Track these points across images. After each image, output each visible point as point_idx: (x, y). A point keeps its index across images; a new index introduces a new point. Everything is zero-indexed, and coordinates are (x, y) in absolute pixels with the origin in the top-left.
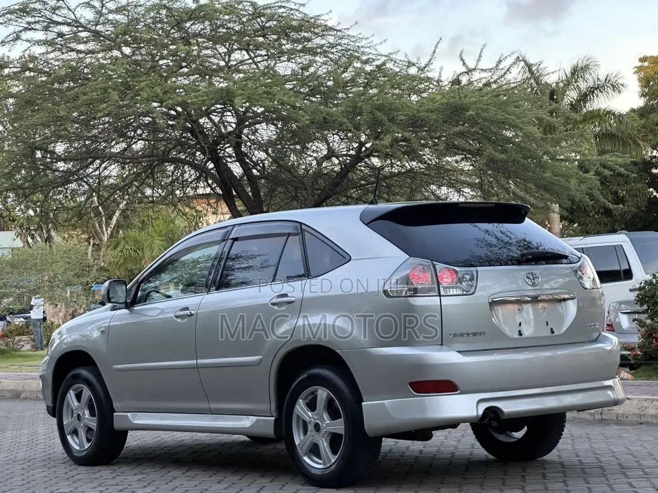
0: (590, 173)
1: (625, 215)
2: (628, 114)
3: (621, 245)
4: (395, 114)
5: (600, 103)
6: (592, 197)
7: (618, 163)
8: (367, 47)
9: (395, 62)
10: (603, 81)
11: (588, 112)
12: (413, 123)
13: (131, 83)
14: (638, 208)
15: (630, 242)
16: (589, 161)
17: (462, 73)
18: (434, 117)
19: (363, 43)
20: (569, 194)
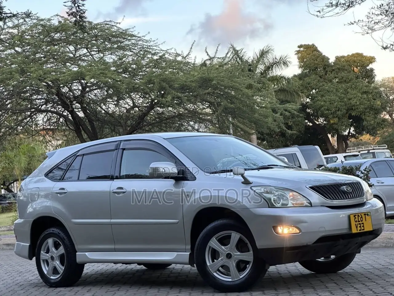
0: (278, 114)
1: (292, 136)
2: (292, 78)
3: (295, 153)
4: (173, 83)
5: (277, 72)
6: (279, 127)
7: (293, 108)
8: (154, 46)
9: (170, 54)
10: (279, 60)
11: (270, 77)
12: (182, 88)
13: (25, 69)
14: (300, 132)
15: (300, 152)
16: (278, 107)
17: (207, 60)
18: (194, 85)
19: (152, 43)
20: (268, 126)
